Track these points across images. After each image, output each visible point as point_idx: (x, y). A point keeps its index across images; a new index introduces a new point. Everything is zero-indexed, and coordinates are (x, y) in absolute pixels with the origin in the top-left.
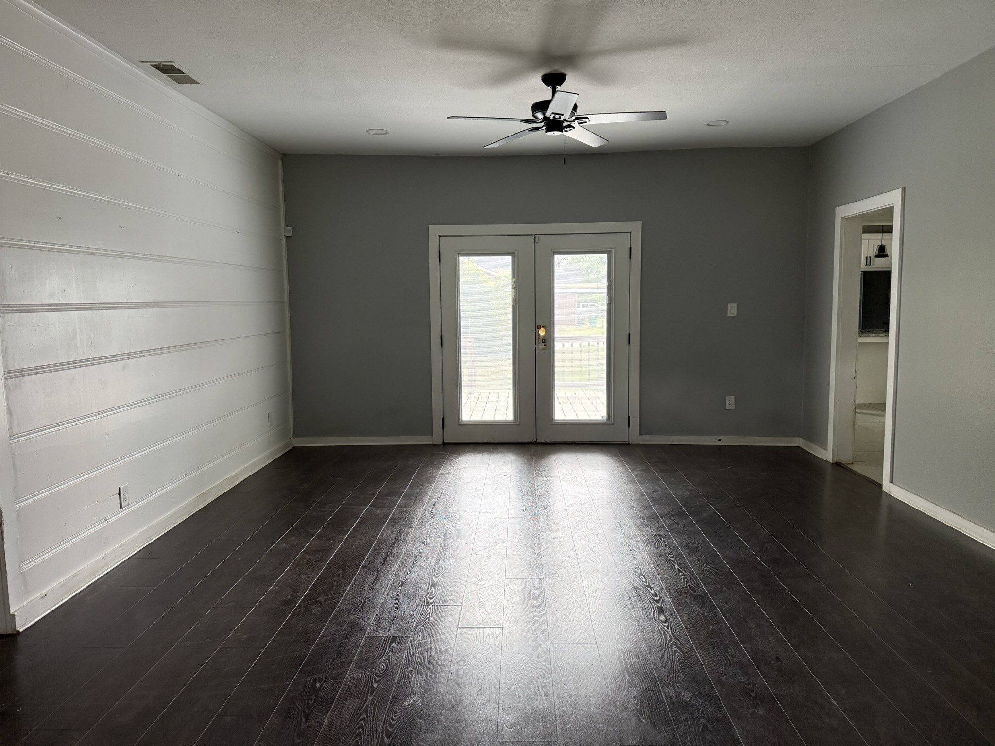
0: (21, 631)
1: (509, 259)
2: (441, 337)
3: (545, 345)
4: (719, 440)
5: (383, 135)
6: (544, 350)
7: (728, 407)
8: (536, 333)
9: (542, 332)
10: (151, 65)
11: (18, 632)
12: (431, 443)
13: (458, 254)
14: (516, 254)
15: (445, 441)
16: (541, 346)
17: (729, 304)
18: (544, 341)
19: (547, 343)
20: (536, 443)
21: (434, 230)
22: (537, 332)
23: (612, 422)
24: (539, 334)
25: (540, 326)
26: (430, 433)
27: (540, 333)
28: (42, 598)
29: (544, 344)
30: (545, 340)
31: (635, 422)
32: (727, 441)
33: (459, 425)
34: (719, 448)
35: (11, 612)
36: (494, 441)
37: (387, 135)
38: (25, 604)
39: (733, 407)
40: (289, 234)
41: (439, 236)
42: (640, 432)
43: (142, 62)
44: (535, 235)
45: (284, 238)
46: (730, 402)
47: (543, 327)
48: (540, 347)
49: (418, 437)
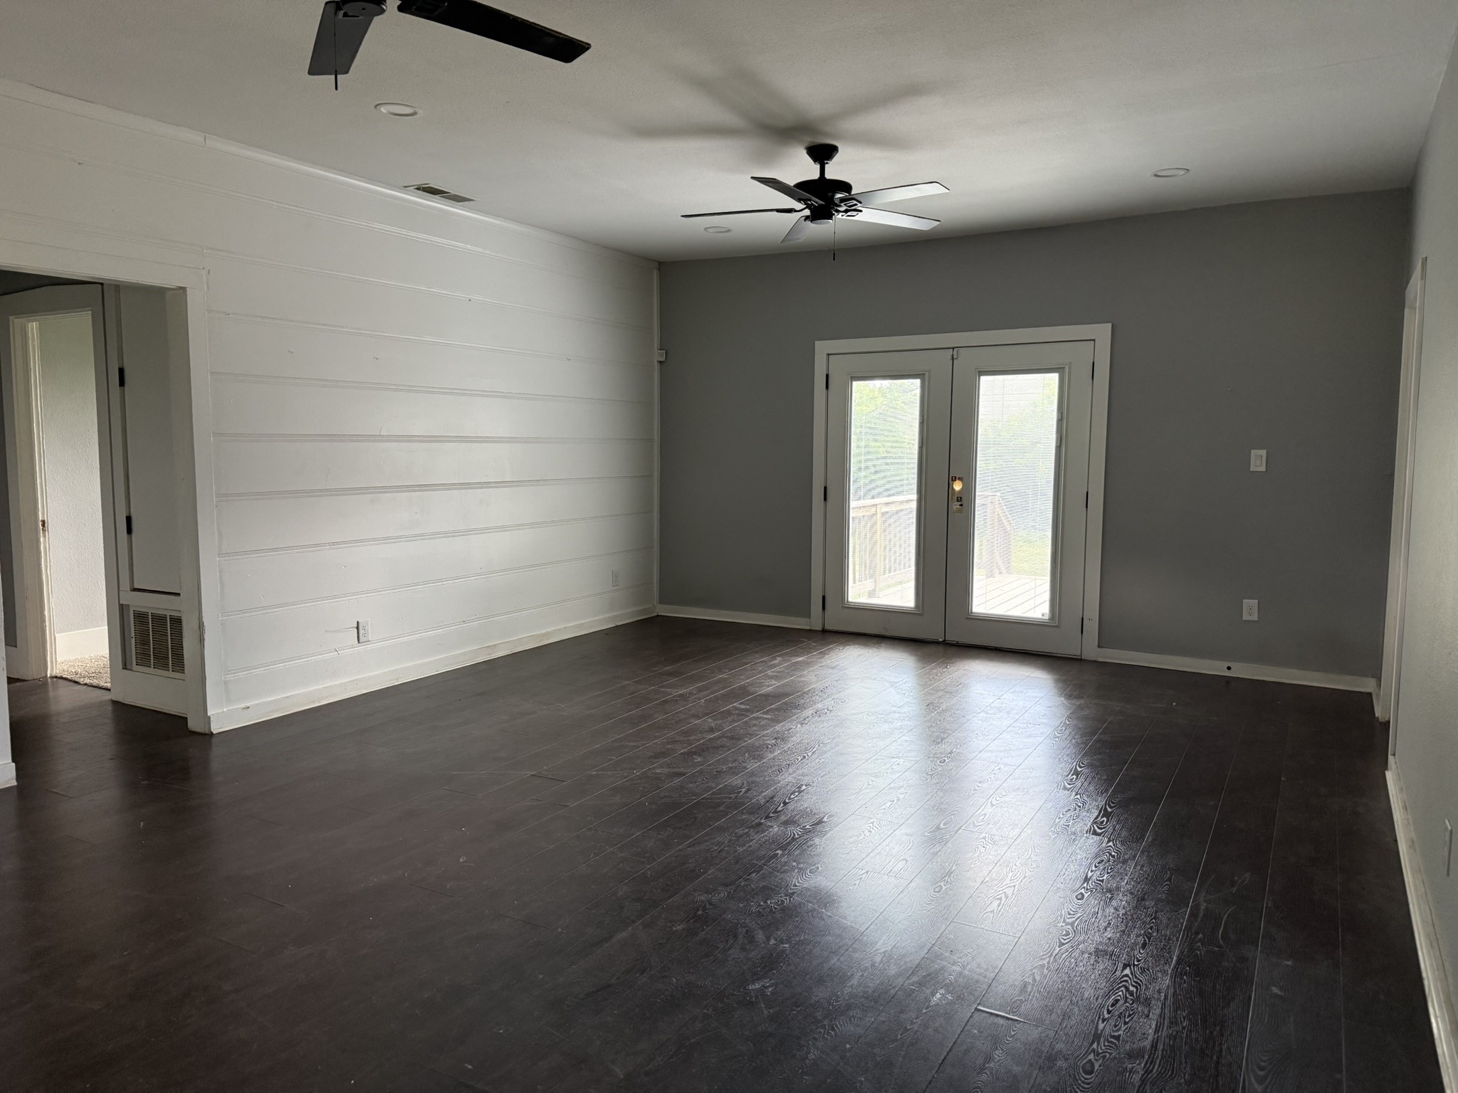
0: (214, 733)
1: (917, 382)
2: (825, 488)
3: (961, 505)
4: (1229, 668)
5: (725, 234)
6: (960, 511)
7: (1246, 617)
8: (949, 486)
9: (958, 486)
10: (416, 189)
11: (212, 733)
12: (808, 628)
13: (851, 377)
14: (927, 376)
15: (826, 628)
16: (956, 506)
17: (1252, 451)
18: (959, 499)
19: (965, 502)
20: (946, 644)
21: (822, 347)
22: (951, 486)
23: (1056, 624)
24: (953, 489)
25: (955, 478)
26: (807, 614)
27: (954, 487)
28: (244, 708)
29: (960, 503)
30: (961, 498)
31: (1092, 627)
32: (1243, 671)
33: (843, 607)
34: (1228, 681)
35: (209, 715)
36: (888, 634)
37: (729, 233)
38: (225, 710)
39: (1255, 617)
40: (663, 359)
41: (829, 355)
42: (1099, 643)
43: (405, 187)
44: (953, 348)
45: (656, 363)
46: (1250, 609)
47: (959, 479)
48: (954, 507)
49: (793, 619)
